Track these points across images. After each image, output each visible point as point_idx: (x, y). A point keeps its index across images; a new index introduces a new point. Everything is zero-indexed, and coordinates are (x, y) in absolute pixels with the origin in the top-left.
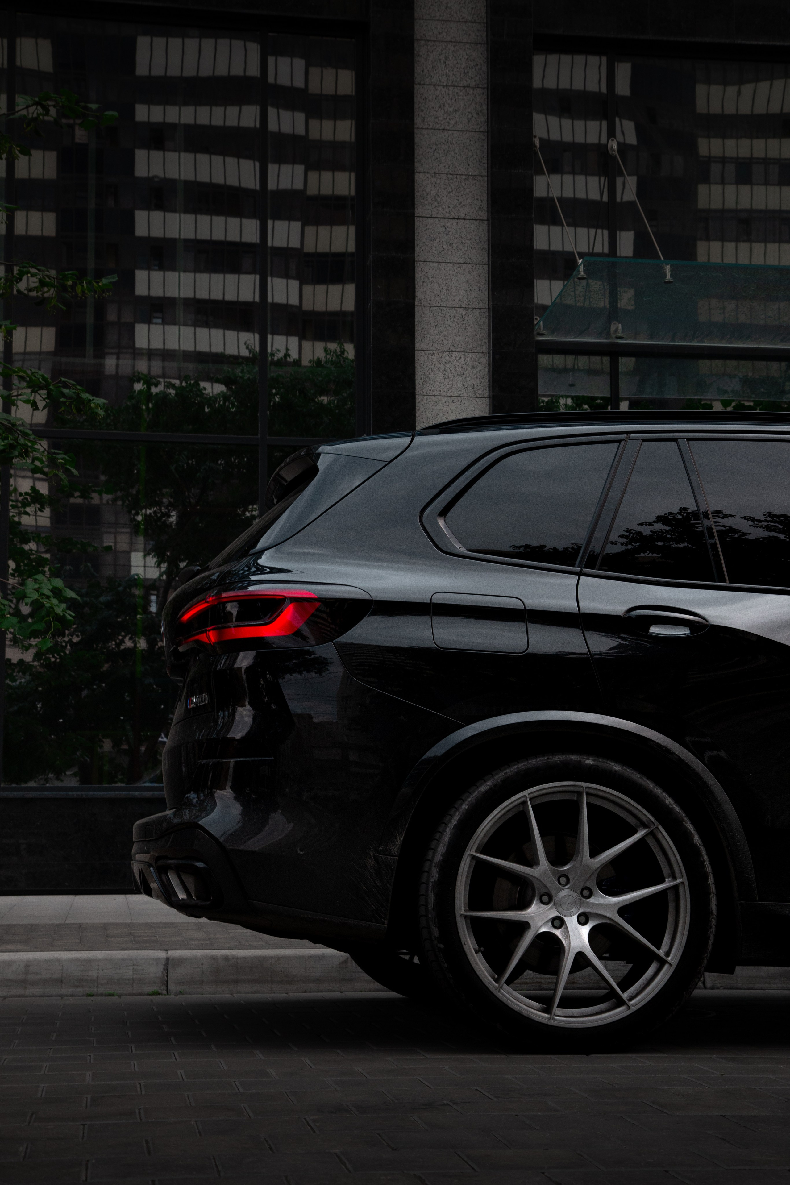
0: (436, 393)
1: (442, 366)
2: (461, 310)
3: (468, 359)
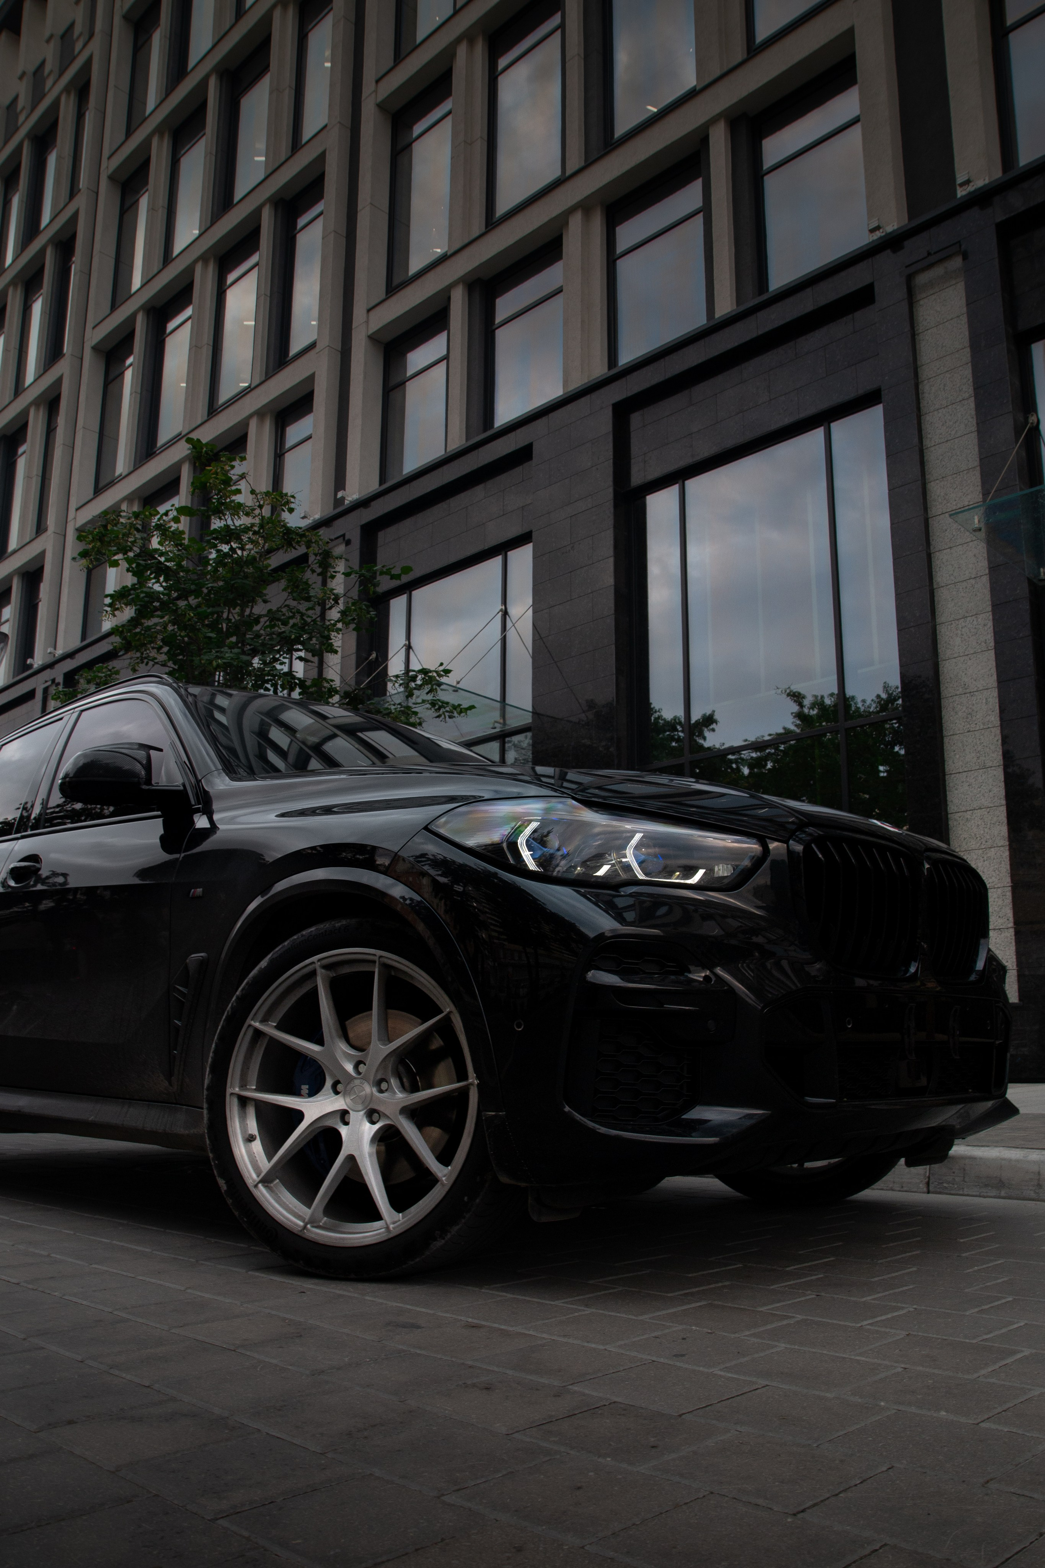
0: (956, 655)
1: (959, 632)
2: (971, 580)
3: (979, 620)
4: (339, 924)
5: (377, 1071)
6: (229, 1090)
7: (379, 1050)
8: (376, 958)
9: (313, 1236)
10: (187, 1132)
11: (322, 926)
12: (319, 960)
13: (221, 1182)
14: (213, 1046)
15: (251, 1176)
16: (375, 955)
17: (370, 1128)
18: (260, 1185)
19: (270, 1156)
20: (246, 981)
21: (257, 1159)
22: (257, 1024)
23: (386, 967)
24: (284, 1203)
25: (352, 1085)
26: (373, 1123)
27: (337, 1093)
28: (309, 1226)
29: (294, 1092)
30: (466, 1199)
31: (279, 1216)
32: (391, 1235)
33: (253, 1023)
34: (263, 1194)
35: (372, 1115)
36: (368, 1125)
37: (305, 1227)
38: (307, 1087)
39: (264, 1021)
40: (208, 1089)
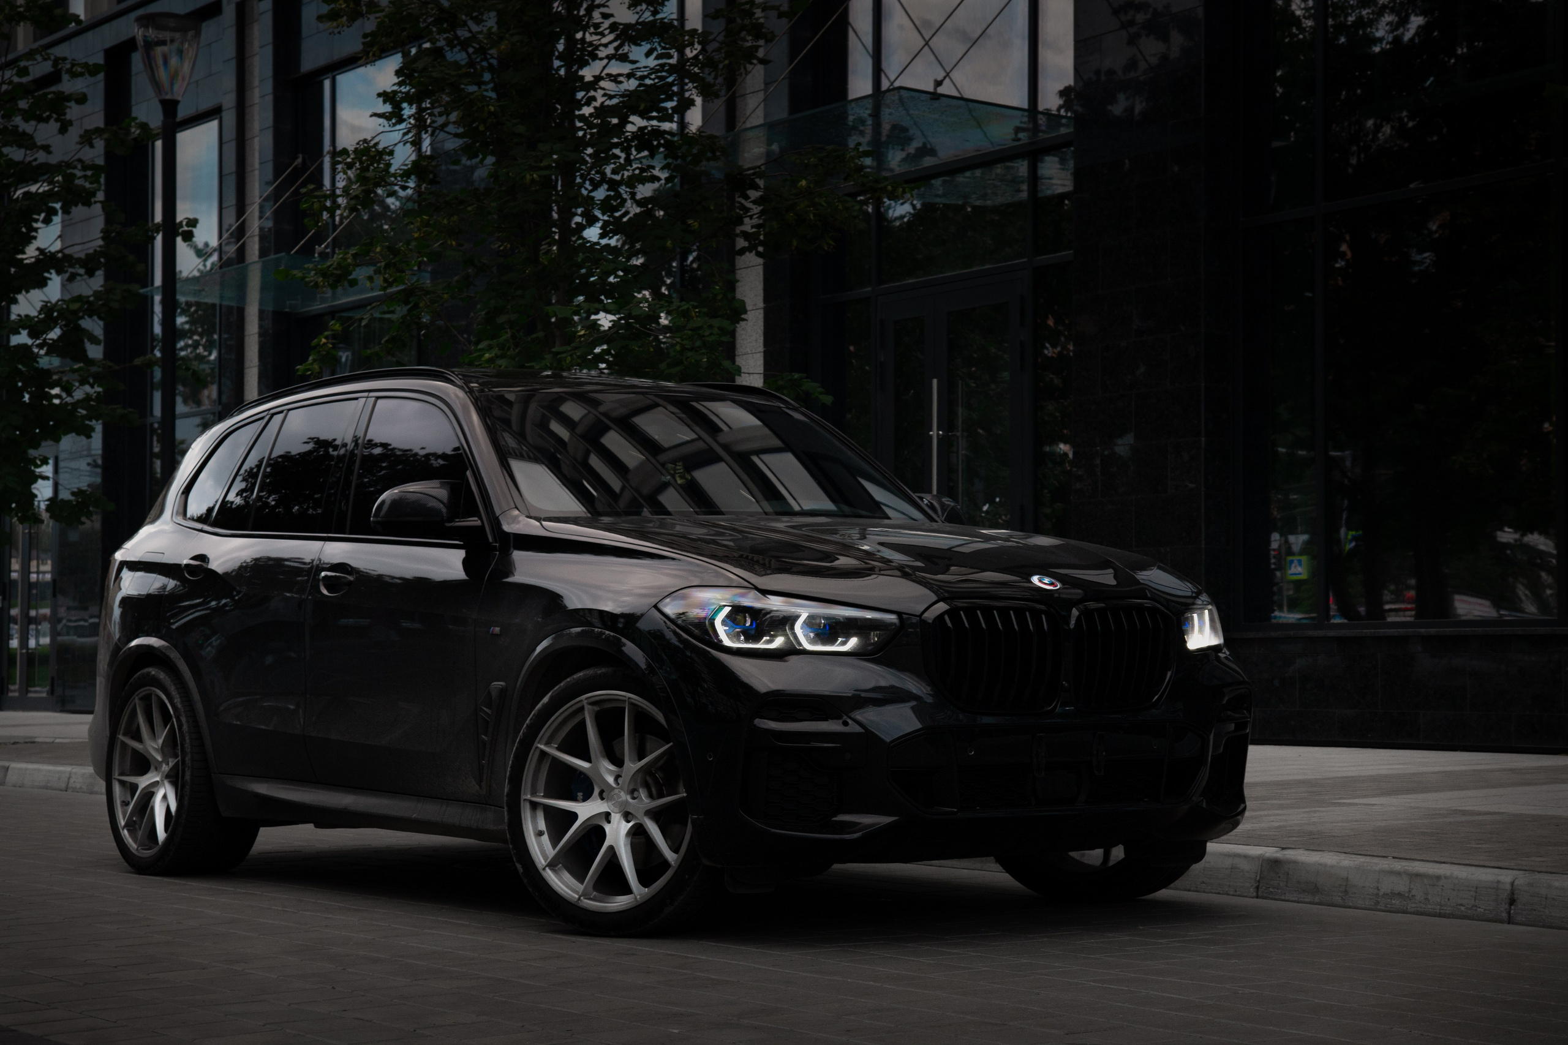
4: (600, 671)
5: (629, 783)
6: (523, 797)
7: (632, 766)
8: (627, 699)
9: (585, 905)
10: (495, 828)
11: (588, 672)
12: (586, 699)
13: (519, 866)
14: (510, 762)
15: (540, 861)
16: (625, 697)
17: (626, 826)
18: (547, 868)
19: (554, 845)
20: (533, 713)
21: (546, 848)
22: (542, 747)
23: (633, 705)
24: (565, 882)
25: (613, 793)
26: (628, 822)
27: (602, 799)
28: (582, 898)
29: (573, 798)
30: (687, 877)
31: (561, 891)
32: (638, 904)
33: (539, 745)
34: (550, 876)
35: (627, 816)
36: (624, 823)
37: (579, 899)
38: (581, 794)
39: (547, 743)
40: (507, 796)
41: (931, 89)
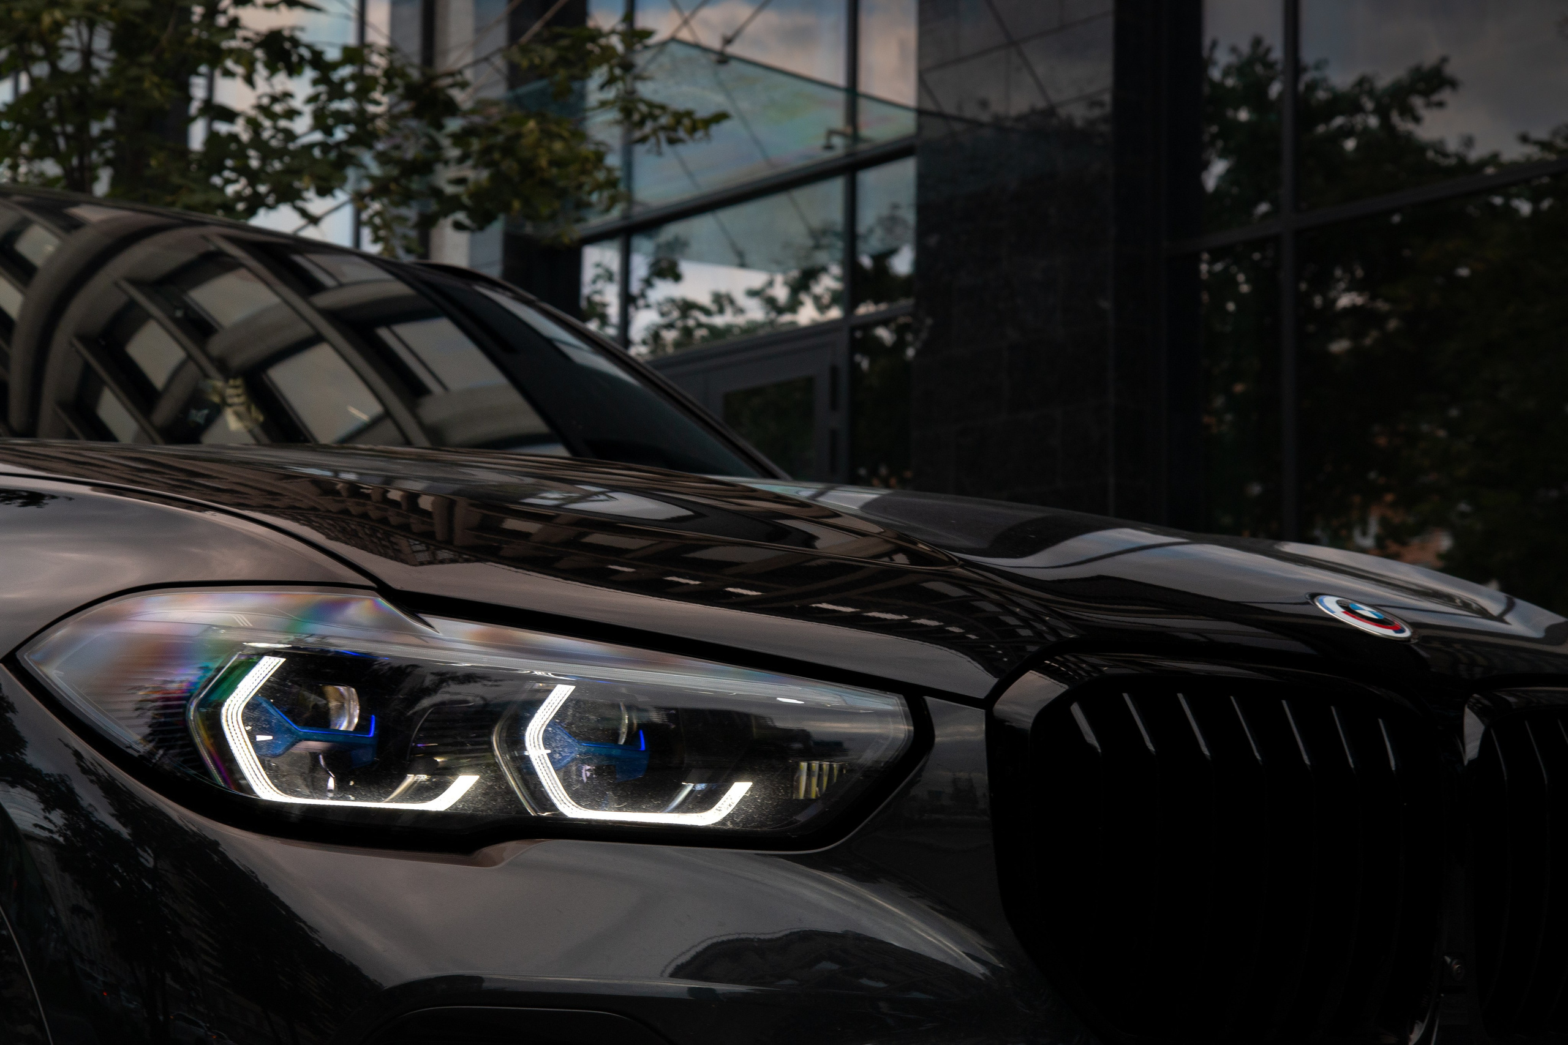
41: (715, 43)
